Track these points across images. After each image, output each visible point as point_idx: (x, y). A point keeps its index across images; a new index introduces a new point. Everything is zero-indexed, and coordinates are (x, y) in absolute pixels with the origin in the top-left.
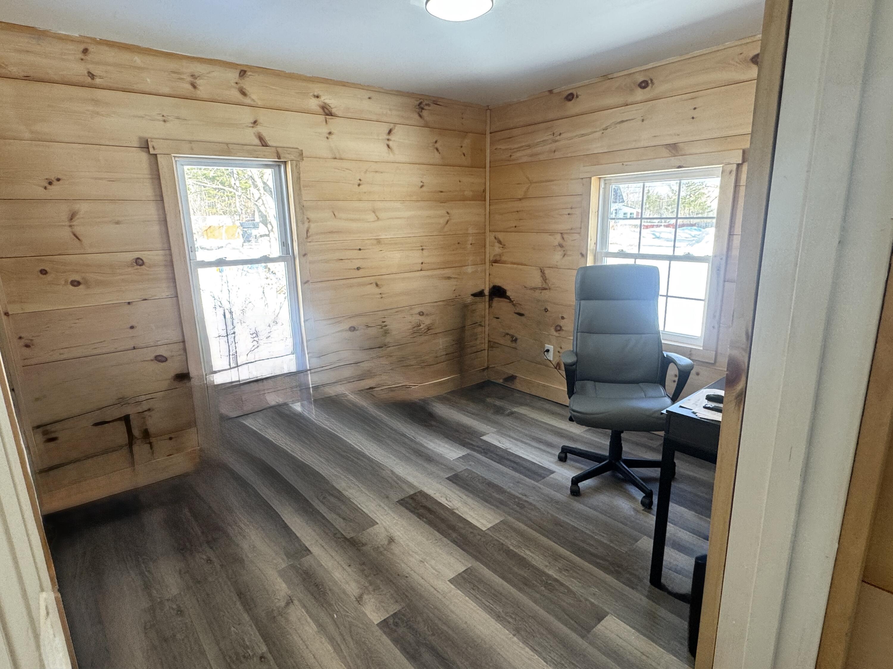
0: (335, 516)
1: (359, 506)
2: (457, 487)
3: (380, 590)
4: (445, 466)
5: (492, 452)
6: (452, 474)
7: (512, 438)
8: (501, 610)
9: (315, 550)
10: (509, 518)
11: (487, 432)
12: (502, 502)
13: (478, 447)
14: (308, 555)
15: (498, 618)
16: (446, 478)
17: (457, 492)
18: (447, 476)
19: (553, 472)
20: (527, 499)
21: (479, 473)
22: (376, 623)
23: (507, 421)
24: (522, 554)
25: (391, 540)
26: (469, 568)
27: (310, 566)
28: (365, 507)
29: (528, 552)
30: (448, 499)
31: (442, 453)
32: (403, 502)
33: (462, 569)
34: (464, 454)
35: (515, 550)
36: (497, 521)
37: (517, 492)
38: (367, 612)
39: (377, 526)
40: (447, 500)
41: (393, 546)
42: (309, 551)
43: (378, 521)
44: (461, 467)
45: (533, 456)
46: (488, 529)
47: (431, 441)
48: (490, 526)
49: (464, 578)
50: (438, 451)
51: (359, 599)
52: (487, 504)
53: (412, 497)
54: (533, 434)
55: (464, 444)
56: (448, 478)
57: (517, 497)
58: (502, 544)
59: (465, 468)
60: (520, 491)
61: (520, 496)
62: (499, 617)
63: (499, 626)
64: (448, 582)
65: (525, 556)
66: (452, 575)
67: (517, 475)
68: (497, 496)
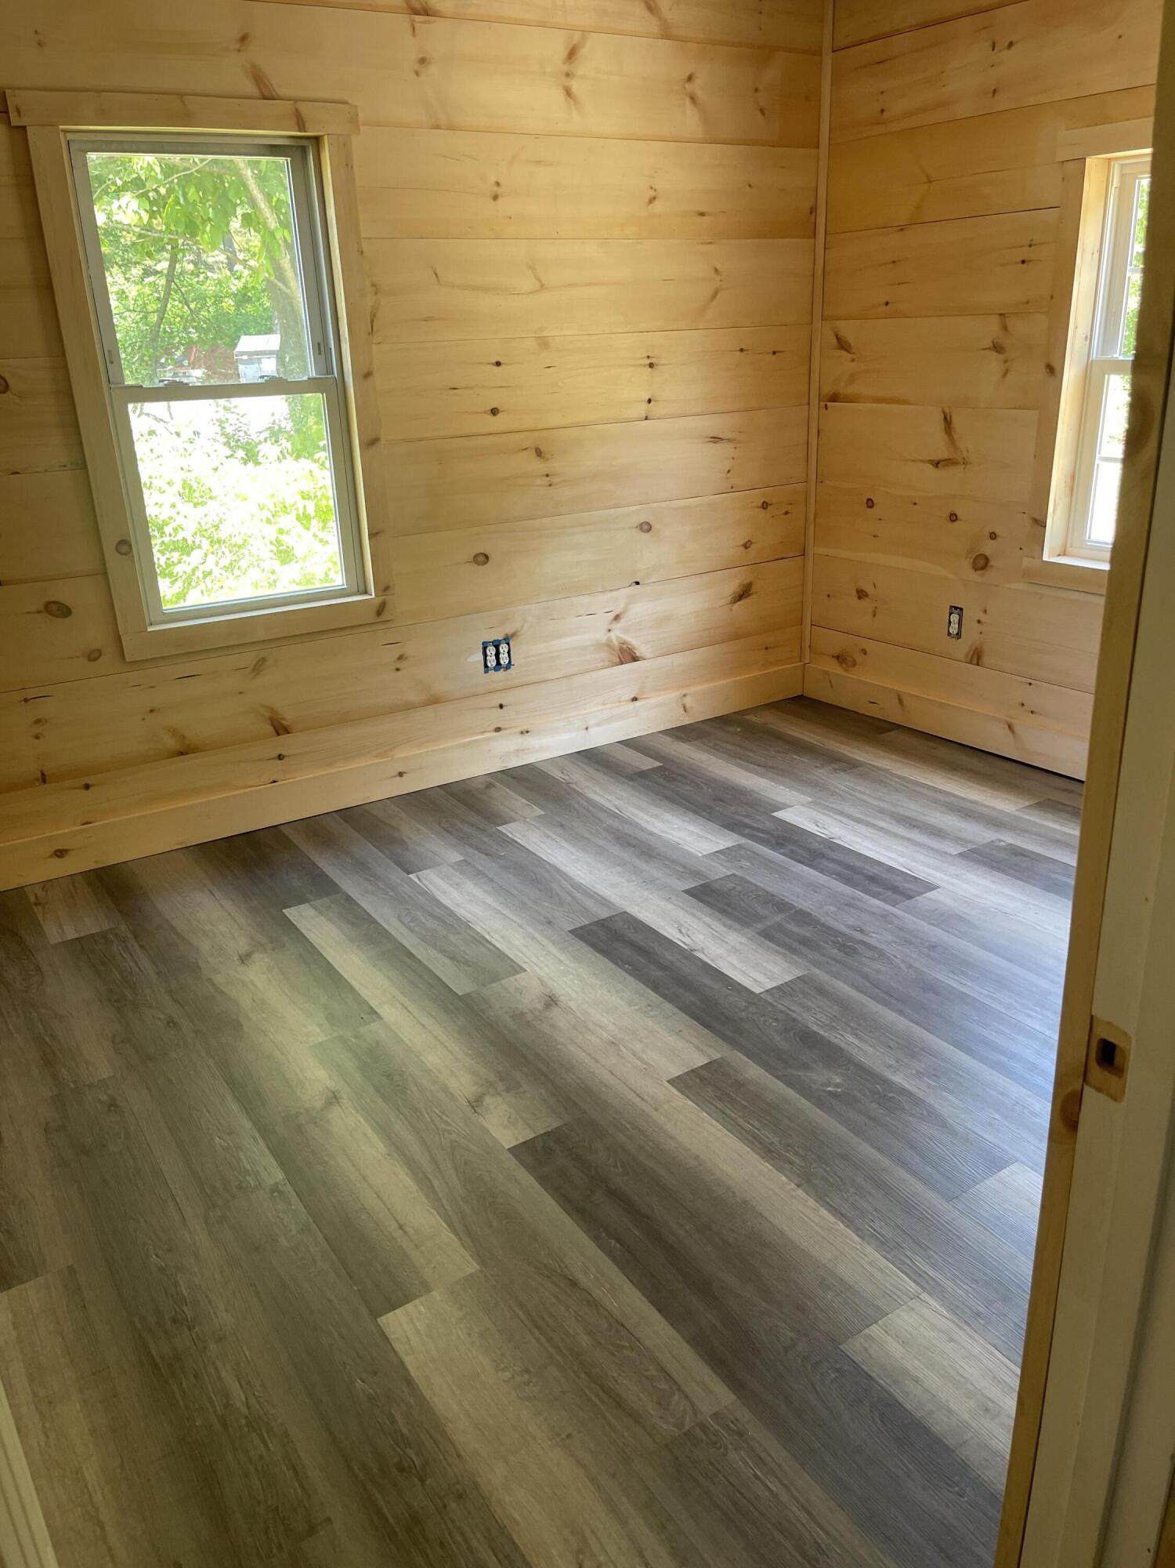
0: (433, 952)
1: (487, 937)
2: (708, 910)
3: (521, 1090)
4: (684, 867)
5: (795, 843)
6: (697, 884)
7: (849, 817)
8: (776, 1140)
9: (390, 1013)
10: (816, 971)
11: (788, 802)
12: (805, 942)
13: (763, 831)
14: (374, 1021)
15: (768, 1152)
16: (684, 891)
17: (707, 919)
18: (687, 887)
19: (931, 887)
20: (865, 938)
21: (759, 884)
22: (507, 1147)
23: (842, 782)
24: (837, 1041)
25: (551, 1001)
26: (715, 1061)
27: (378, 1042)
28: (498, 938)
29: (851, 1039)
30: (683, 931)
31: (680, 841)
32: (582, 934)
33: (699, 1061)
34: (729, 844)
35: (822, 1033)
36: (788, 978)
37: (843, 922)
38: (489, 1127)
39: (523, 974)
40: (680, 931)
41: (555, 1012)
42: (376, 1013)
43: (525, 966)
44: (719, 871)
45: (893, 855)
46: (767, 991)
47: (656, 816)
48: (770, 985)
49: (702, 1079)
50: (670, 837)
51: (476, 1104)
52: (770, 944)
53: (602, 923)
54: (900, 810)
55: (732, 826)
56: (688, 892)
57: (843, 934)
58: (794, 1020)
59: (729, 873)
60: (851, 921)
61: (847, 931)
62: (770, 1151)
63: (766, 1166)
64: (667, 1084)
65: (843, 1045)
66: (676, 1071)
67: (847, 890)
68: (796, 929)
